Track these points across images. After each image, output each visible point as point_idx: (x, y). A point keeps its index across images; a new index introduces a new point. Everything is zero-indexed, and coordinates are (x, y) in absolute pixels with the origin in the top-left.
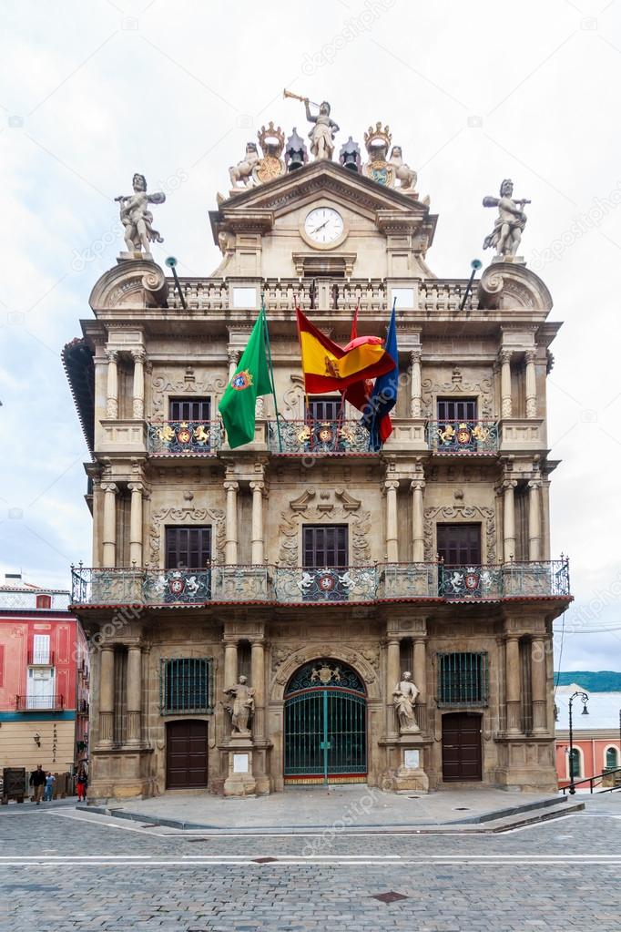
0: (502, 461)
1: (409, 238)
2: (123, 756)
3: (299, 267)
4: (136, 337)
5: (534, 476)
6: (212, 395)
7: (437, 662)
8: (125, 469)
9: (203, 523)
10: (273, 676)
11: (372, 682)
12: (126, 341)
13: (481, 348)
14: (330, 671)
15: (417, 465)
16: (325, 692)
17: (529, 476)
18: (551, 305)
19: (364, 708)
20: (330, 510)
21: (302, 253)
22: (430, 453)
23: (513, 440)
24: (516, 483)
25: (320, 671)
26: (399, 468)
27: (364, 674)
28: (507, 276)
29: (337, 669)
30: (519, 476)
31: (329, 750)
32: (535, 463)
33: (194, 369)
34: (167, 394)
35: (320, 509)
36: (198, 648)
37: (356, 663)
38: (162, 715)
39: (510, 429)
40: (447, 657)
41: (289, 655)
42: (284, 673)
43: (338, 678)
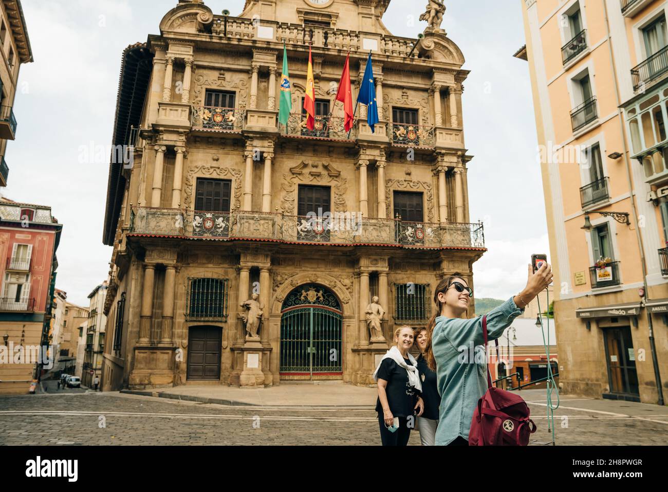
0: (437, 153)
1: (373, 8)
2: (158, 352)
3: (301, 16)
4: (188, 49)
5: (457, 165)
6: (237, 90)
7: (394, 289)
8: (173, 137)
9: (225, 178)
10: (273, 294)
11: (347, 303)
12: (181, 51)
13: (420, 79)
14: (315, 293)
15: (381, 151)
16: (312, 309)
17: (454, 165)
18: (464, 61)
19: (340, 322)
20: (318, 176)
21: (304, 9)
22: (389, 144)
23: (444, 141)
24: (446, 169)
25: (308, 293)
26: (368, 152)
27: (341, 296)
28: (436, 40)
29: (321, 292)
30: (448, 164)
31: (314, 354)
32: (459, 157)
33: (225, 72)
34: (204, 87)
35: (311, 174)
36: (217, 270)
37: (336, 288)
38: (186, 321)
39: (442, 133)
40: (401, 287)
41: (286, 279)
42: (283, 292)
43: (322, 298)
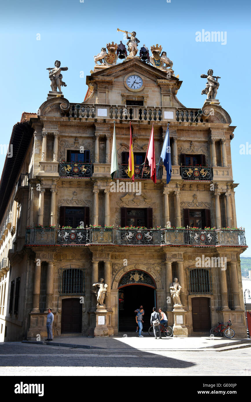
1: (171, 89)
3: (124, 99)
6: (87, 150)
7: (188, 273)
8: (50, 183)
9: (81, 206)
11: (158, 282)
14: (139, 276)
15: (177, 185)
21: (125, 94)
22: (182, 180)
25: (134, 275)
26: (169, 186)
27: (155, 277)
29: (142, 275)
33: (78, 139)
34: (66, 149)
36: (78, 263)
38: (60, 296)
40: (193, 270)
41: (120, 268)
42: (118, 276)
43: (143, 279)
